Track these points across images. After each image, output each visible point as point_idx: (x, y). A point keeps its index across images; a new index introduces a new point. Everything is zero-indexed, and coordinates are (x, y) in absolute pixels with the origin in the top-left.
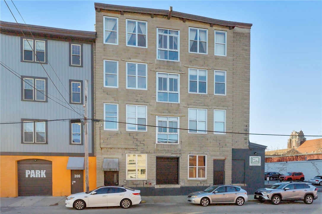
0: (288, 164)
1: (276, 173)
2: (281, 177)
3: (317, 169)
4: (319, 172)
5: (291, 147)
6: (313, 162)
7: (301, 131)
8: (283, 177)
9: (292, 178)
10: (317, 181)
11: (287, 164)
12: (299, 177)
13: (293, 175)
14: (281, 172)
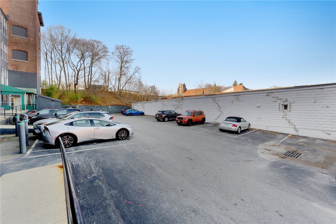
0: (185, 100)
1: (172, 112)
2: (178, 118)
3: (219, 107)
4: (222, 111)
5: (179, 93)
6: (214, 98)
7: (184, 84)
8: (182, 118)
9: (193, 120)
10: (234, 125)
11: (183, 100)
12: (200, 118)
13: (193, 115)
14: (177, 110)
